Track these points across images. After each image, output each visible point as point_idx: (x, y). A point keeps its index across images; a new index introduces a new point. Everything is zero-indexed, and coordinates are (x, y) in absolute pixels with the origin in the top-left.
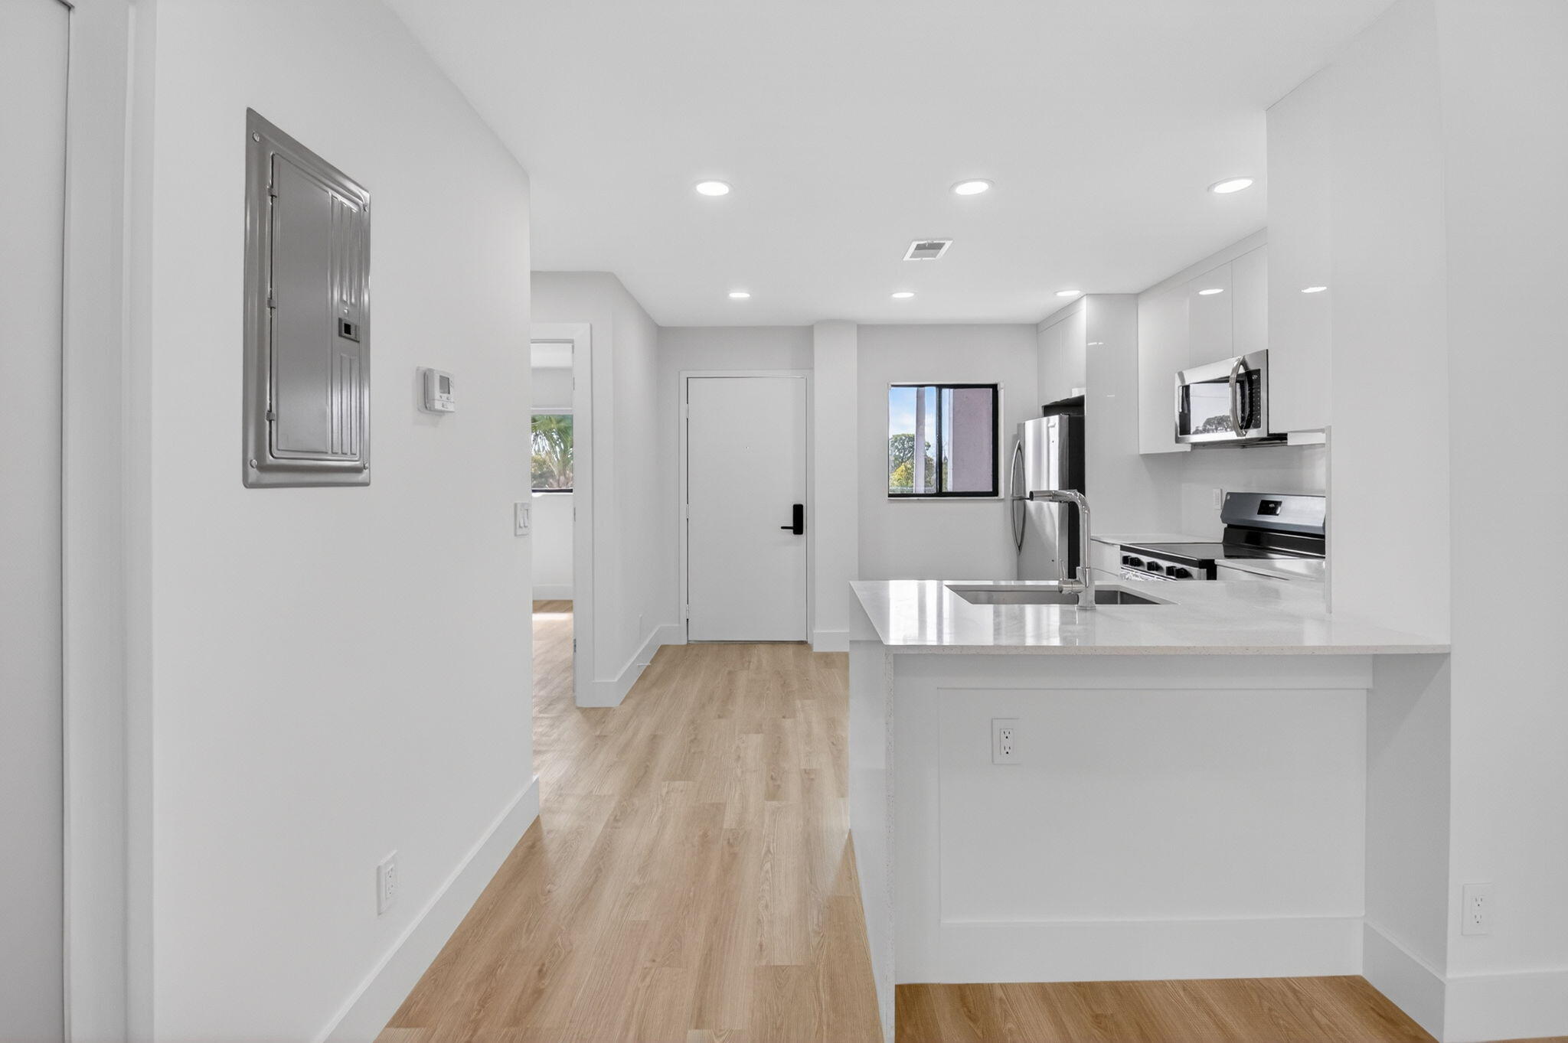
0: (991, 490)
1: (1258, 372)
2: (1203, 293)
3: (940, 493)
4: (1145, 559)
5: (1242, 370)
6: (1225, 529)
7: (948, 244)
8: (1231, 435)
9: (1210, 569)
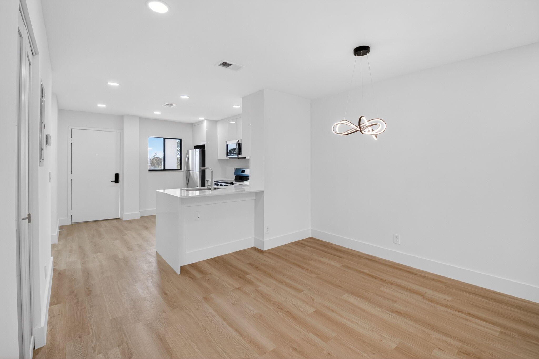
0: (180, 169)
1: (241, 143)
2: (231, 123)
3: (165, 170)
4: (220, 184)
5: (238, 143)
6: (235, 177)
7: (175, 105)
8: (236, 156)
9: (232, 184)
